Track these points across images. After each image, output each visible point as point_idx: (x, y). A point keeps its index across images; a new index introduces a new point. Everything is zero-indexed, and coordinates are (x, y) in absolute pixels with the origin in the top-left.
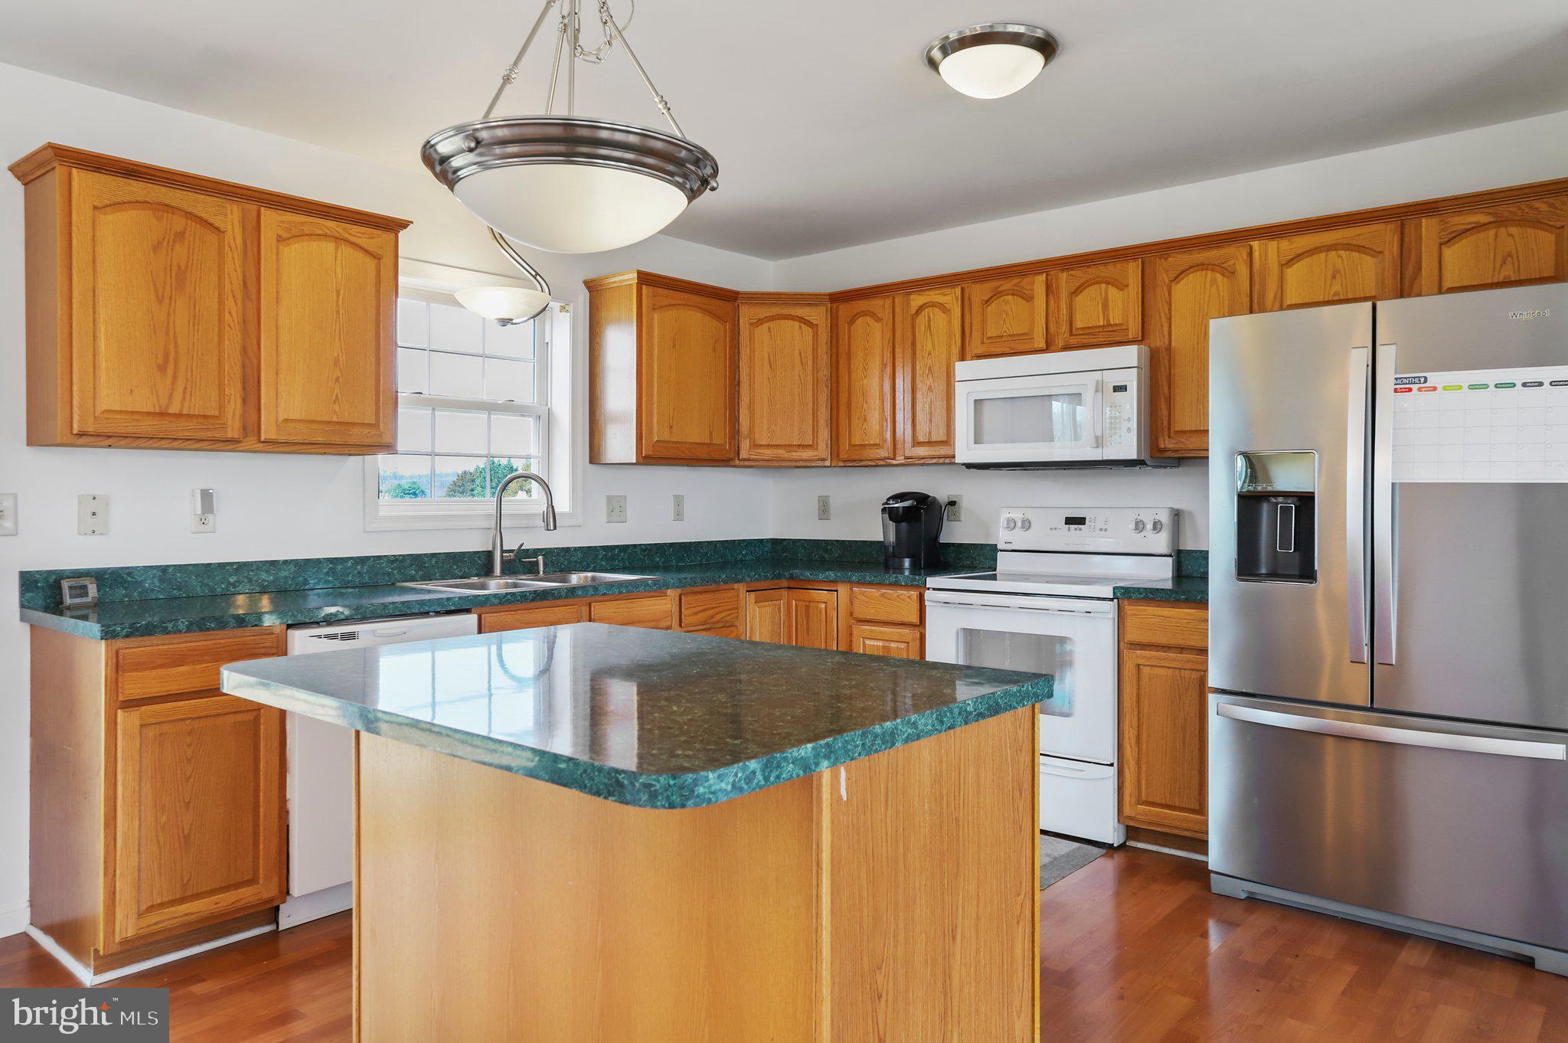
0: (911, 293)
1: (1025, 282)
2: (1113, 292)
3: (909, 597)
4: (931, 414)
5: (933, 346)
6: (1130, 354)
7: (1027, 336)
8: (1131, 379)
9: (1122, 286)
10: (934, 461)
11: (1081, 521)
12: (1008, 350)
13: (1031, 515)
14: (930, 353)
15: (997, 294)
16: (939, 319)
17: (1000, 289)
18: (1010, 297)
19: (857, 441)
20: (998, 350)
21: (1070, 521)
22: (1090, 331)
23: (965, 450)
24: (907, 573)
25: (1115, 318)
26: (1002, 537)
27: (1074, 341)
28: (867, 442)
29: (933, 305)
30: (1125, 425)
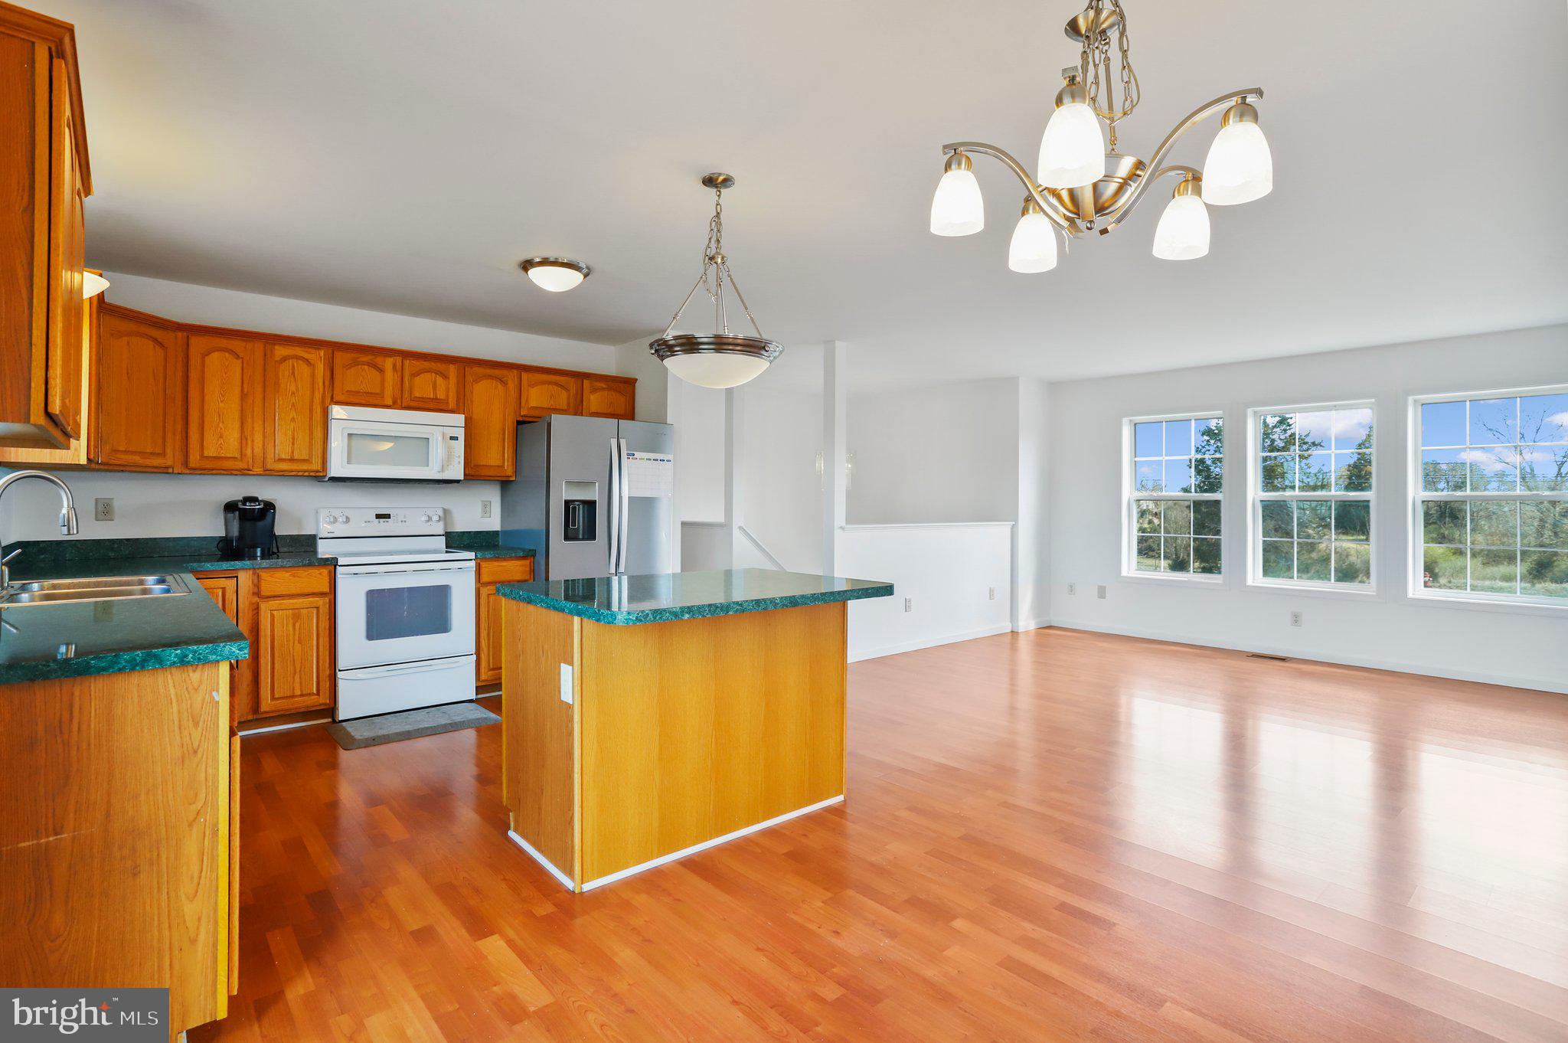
0: (275, 344)
1: (379, 360)
2: (440, 380)
3: (320, 574)
4: (293, 438)
5: (297, 390)
6: (459, 419)
7: (381, 395)
8: (460, 433)
9: (445, 377)
10: (293, 473)
11: (388, 516)
12: (364, 402)
13: (348, 513)
14: (293, 393)
15: (356, 363)
16: (303, 370)
17: (359, 360)
18: (366, 367)
19: (210, 452)
20: (357, 401)
21: (379, 516)
22: (422, 399)
23: (338, 467)
24: (259, 559)
25: (441, 395)
26: (324, 529)
27: (413, 404)
28: (223, 455)
29: (298, 358)
30: (457, 460)
